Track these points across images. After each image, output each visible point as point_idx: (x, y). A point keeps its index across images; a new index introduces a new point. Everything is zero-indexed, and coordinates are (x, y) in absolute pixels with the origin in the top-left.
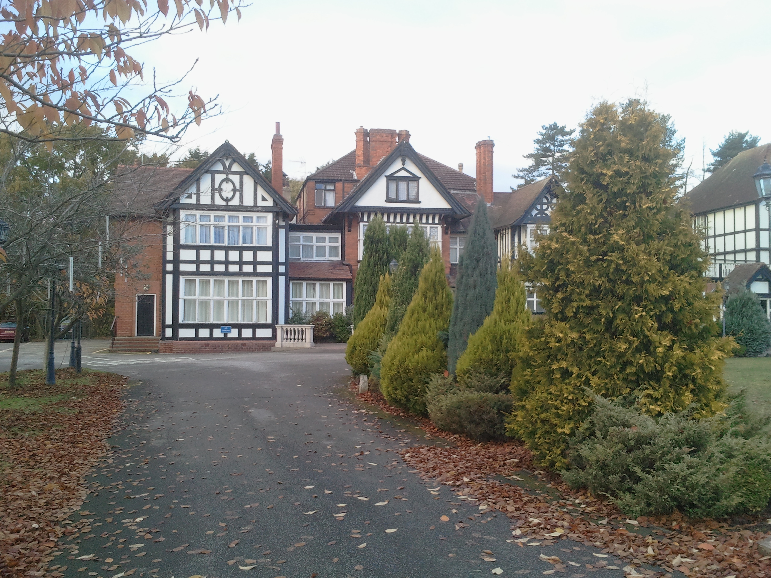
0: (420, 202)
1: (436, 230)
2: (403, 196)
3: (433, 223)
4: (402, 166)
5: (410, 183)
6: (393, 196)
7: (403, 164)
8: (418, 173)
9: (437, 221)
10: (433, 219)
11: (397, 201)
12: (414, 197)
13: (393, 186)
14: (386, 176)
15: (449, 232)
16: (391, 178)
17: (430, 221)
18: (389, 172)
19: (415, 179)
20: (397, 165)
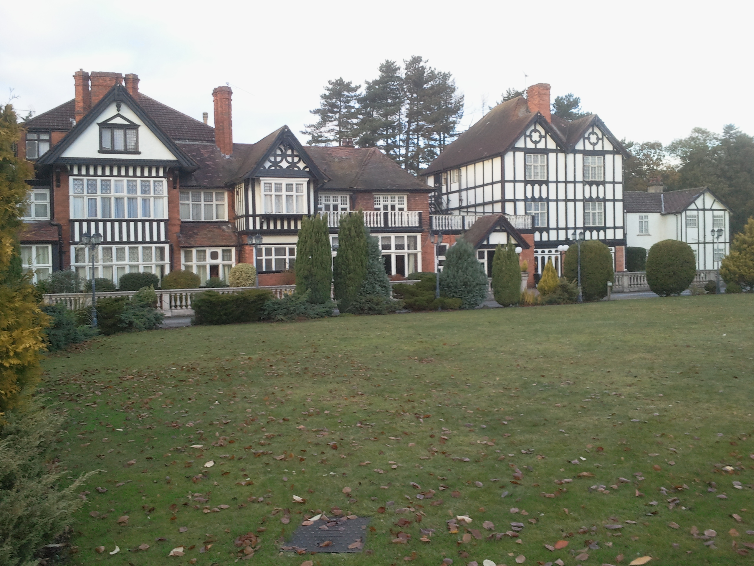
0: (139, 153)
1: (161, 184)
2: (119, 146)
3: (157, 176)
4: (117, 113)
5: (127, 131)
6: (107, 145)
7: (118, 110)
8: (136, 120)
9: (161, 174)
10: (157, 172)
11: (113, 151)
12: (133, 147)
13: (107, 134)
14: (98, 124)
15: (178, 186)
16: (104, 126)
17: (154, 174)
18: (102, 119)
19: (134, 127)
20: (110, 112)
